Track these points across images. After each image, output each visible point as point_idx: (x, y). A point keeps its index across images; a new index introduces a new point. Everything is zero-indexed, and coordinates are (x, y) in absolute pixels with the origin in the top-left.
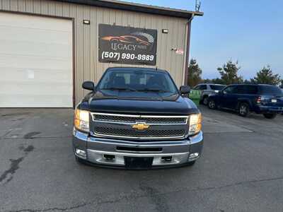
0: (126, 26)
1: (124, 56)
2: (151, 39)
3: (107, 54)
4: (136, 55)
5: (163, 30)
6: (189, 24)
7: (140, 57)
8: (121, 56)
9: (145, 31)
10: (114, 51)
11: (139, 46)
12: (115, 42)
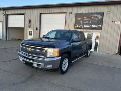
1: (85, 26)
2: (100, 17)
3: (78, 26)
4: (91, 25)
5: (107, 12)
9: (97, 13)
10: (81, 24)
11: (93, 21)
12: (81, 20)
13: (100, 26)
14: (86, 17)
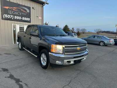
0: (16, 2)
1: (16, 17)
3: (6, 16)
5: (33, 8)
6: (43, 7)
7: (23, 18)
8: (14, 17)
9: (25, 6)
10: (10, 15)
12: (10, 10)
13: (29, 19)
14: (15, 8)
